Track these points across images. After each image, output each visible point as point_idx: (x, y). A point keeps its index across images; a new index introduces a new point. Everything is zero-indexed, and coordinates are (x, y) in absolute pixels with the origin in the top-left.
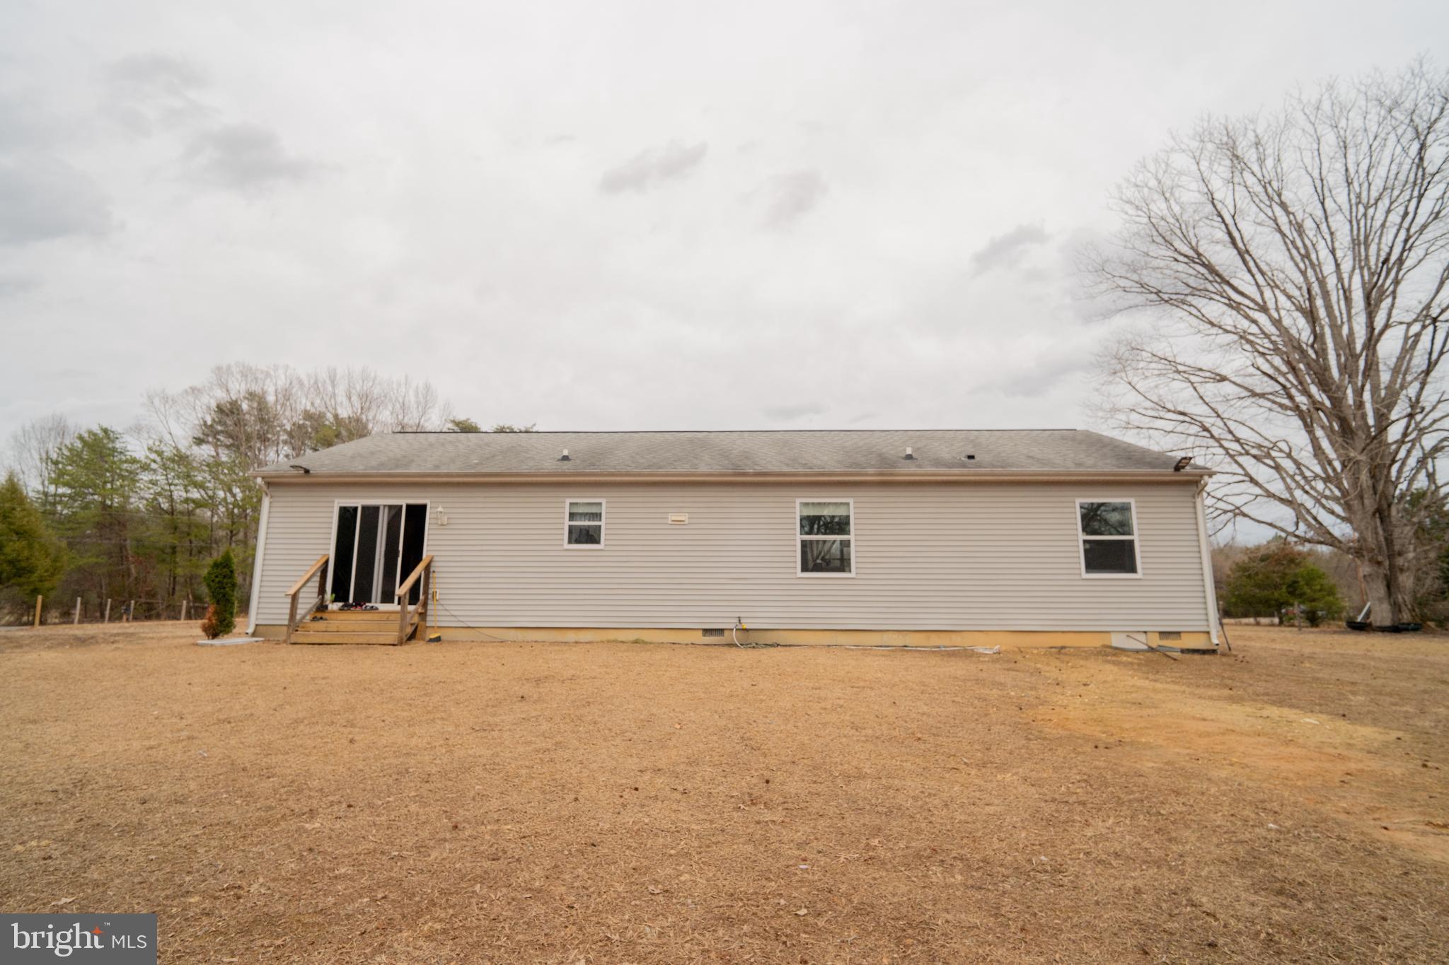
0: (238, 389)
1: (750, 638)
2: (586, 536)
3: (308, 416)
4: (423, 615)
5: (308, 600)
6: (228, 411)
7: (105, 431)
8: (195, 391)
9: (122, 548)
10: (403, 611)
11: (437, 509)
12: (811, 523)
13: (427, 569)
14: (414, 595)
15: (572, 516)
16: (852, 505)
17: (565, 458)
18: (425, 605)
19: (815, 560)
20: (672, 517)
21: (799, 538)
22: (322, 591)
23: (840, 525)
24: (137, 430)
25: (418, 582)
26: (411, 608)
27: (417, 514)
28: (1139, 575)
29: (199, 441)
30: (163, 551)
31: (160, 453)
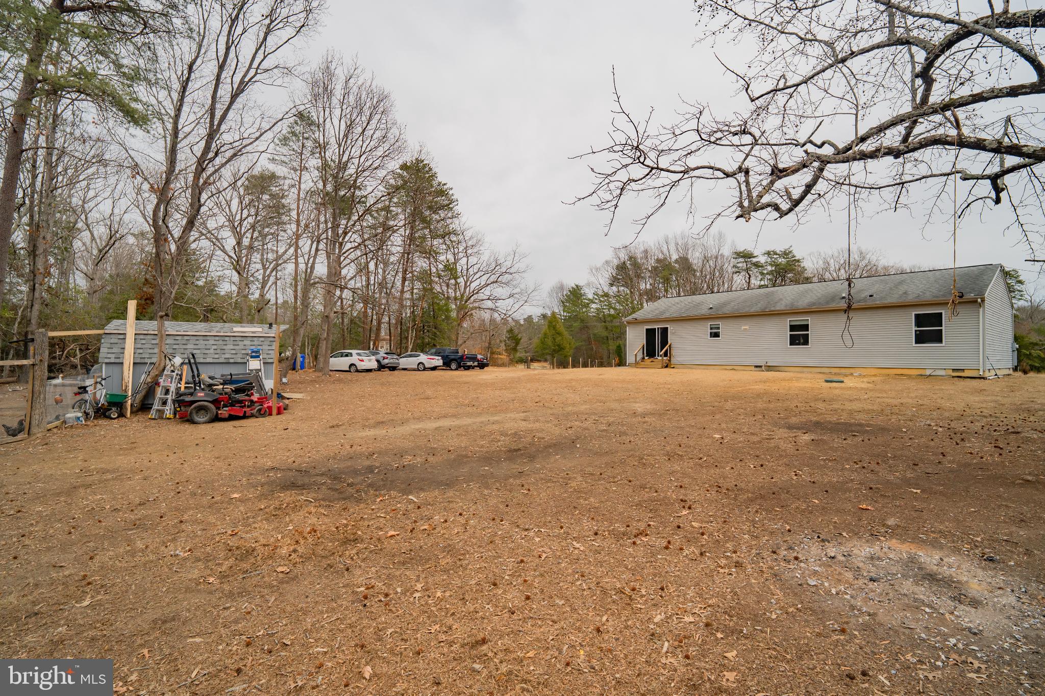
0: (623, 256)
1: (770, 368)
2: (716, 335)
3: (658, 261)
4: (670, 361)
5: (640, 356)
6: (622, 267)
7: (577, 286)
8: (607, 262)
9: (589, 338)
10: (662, 360)
11: (671, 328)
12: (793, 328)
13: (670, 346)
14: (666, 354)
15: (711, 329)
16: (810, 320)
17: (711, 308)
18: (670, 357)
19: (794, 341)
20: (743, 328)
21: (789, 333)
22: (643, 354)
23: (806, 327)
24: (588, 284)
25: (667, 350)
26: (665, 358)
27: (665, 331)
28: (943, 344)
29: (612, 285)
30: (603, 338)
31: (597, 295)
